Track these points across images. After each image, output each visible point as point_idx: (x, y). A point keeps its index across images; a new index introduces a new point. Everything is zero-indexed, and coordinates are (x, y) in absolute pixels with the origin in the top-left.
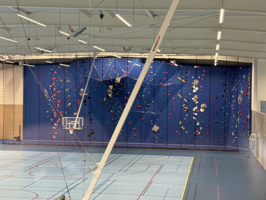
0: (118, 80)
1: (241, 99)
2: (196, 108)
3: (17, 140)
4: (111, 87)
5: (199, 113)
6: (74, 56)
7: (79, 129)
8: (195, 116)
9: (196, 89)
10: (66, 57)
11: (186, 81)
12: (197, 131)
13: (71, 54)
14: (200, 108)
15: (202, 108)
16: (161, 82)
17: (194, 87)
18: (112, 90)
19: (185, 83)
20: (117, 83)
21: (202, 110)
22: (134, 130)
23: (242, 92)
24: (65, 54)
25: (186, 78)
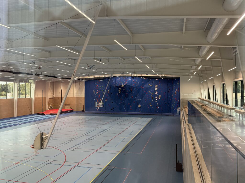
0: (123, 86)
1: (176, 93)
2: (157, 97)
3: (82, 111)
4: (120, 89)
5: (158, 99)
6: (104, 76)
7: (102, 106)
8: (157, 101)
9: (156, 89)
10: (100, 77)
11: (152, 85)
12: (157, 107)
13: (103, 75)
14: (159, 97)
15: (160, 97)
16: (141, 86)
17: (156, 88)
18: (121, 90)
19: (152, 87)
20: (123, 87)
21: (159, 98)
22: (130, 107)
23: (176, 90)
24: (100, 75)
25: (152, 84)
